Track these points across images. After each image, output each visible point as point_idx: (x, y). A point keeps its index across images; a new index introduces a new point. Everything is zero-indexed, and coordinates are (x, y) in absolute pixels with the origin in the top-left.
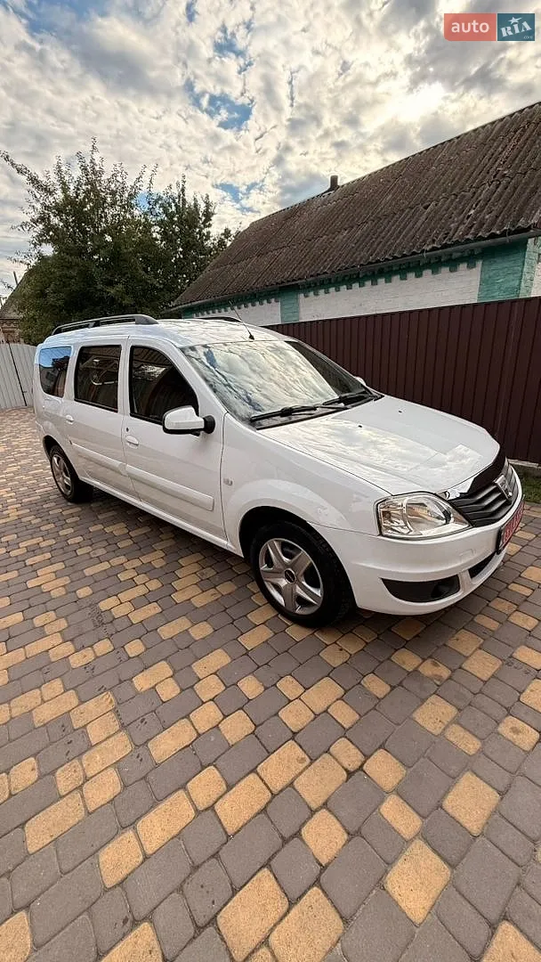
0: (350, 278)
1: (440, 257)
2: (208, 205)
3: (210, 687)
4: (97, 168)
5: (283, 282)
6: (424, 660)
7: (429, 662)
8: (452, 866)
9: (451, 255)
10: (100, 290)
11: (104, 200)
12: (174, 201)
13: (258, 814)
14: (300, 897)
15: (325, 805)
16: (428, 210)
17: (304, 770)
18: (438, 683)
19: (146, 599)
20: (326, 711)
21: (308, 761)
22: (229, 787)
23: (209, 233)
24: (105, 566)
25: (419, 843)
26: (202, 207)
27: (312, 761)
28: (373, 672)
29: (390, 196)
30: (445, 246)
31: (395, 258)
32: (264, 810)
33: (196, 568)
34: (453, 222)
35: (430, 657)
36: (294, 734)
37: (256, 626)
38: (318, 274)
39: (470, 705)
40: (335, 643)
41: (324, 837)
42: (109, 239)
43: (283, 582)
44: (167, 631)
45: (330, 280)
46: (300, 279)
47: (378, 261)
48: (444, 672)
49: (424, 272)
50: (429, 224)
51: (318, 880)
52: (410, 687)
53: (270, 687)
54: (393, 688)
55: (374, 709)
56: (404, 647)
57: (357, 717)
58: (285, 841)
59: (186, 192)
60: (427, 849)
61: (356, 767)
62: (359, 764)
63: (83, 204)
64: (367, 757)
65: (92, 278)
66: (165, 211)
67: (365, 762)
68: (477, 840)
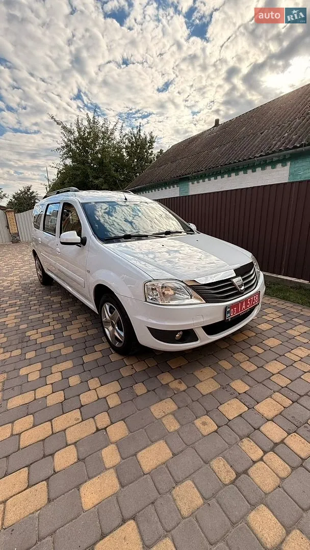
0: (216, 174)
1: (266, 160)
2: (152, 137)
3: (56, 377)
4: (96, 121)
5: (180, 176)
6: (176, 379)
7: (177, 381)
8: (122, 486)
9: (272, 159)
10: (91, 181)
11: (98, 136)
12: (134, 136)
13: (40, 441)
14: (35, 485)
15: (75, 443)
16: (263, 135)
17: (76, 424)
18: (176, 392)
19: (50, 333)
20: (105, 398)
21: (81, 420)
22: (34, 426)
23: (152, 152)
24: (42, 315)
25: (112, 470)
26: (148, 139)
27: (83, 420)
28: (143, 382)
29: (244, 128)
30: (268, 154)
31: (240, 161)
32: (43, 440)
33: (83, 320)
34: (275, 141)
35: (180, 378)
36: (82, 406)
37: (96, 351)
38: (198, 171)
39: (187, 406)
40: (132, 365)
41: (65, 458)
42: (99, 156)
43: (111, 328)
44: (49, 349)
45: (206, 174)
46: (189, 174)
47: (230, 163)
48: (183, 387)
49: (257, 169)
50: (261, 142)
51: (49, 478)
52: (158, 393)
53: (84, 382)
54: (148, 391)
55: (132, 400)
56: (168, 372)
57: (120, 403)
58: (44, 456)
59: (141, 131)
60: (114, 475)
61: (103, 427)
62: (105, 426)
63: (87, 139)
64: (112, 423)
65: (88, 175)
66: (129, 142)
67: (109, 426)
68: (145, 476)
